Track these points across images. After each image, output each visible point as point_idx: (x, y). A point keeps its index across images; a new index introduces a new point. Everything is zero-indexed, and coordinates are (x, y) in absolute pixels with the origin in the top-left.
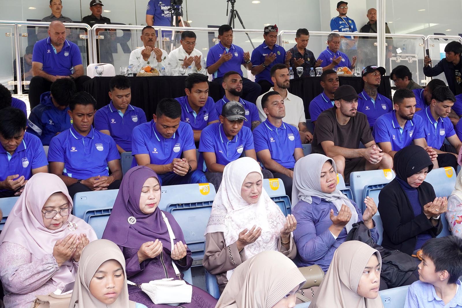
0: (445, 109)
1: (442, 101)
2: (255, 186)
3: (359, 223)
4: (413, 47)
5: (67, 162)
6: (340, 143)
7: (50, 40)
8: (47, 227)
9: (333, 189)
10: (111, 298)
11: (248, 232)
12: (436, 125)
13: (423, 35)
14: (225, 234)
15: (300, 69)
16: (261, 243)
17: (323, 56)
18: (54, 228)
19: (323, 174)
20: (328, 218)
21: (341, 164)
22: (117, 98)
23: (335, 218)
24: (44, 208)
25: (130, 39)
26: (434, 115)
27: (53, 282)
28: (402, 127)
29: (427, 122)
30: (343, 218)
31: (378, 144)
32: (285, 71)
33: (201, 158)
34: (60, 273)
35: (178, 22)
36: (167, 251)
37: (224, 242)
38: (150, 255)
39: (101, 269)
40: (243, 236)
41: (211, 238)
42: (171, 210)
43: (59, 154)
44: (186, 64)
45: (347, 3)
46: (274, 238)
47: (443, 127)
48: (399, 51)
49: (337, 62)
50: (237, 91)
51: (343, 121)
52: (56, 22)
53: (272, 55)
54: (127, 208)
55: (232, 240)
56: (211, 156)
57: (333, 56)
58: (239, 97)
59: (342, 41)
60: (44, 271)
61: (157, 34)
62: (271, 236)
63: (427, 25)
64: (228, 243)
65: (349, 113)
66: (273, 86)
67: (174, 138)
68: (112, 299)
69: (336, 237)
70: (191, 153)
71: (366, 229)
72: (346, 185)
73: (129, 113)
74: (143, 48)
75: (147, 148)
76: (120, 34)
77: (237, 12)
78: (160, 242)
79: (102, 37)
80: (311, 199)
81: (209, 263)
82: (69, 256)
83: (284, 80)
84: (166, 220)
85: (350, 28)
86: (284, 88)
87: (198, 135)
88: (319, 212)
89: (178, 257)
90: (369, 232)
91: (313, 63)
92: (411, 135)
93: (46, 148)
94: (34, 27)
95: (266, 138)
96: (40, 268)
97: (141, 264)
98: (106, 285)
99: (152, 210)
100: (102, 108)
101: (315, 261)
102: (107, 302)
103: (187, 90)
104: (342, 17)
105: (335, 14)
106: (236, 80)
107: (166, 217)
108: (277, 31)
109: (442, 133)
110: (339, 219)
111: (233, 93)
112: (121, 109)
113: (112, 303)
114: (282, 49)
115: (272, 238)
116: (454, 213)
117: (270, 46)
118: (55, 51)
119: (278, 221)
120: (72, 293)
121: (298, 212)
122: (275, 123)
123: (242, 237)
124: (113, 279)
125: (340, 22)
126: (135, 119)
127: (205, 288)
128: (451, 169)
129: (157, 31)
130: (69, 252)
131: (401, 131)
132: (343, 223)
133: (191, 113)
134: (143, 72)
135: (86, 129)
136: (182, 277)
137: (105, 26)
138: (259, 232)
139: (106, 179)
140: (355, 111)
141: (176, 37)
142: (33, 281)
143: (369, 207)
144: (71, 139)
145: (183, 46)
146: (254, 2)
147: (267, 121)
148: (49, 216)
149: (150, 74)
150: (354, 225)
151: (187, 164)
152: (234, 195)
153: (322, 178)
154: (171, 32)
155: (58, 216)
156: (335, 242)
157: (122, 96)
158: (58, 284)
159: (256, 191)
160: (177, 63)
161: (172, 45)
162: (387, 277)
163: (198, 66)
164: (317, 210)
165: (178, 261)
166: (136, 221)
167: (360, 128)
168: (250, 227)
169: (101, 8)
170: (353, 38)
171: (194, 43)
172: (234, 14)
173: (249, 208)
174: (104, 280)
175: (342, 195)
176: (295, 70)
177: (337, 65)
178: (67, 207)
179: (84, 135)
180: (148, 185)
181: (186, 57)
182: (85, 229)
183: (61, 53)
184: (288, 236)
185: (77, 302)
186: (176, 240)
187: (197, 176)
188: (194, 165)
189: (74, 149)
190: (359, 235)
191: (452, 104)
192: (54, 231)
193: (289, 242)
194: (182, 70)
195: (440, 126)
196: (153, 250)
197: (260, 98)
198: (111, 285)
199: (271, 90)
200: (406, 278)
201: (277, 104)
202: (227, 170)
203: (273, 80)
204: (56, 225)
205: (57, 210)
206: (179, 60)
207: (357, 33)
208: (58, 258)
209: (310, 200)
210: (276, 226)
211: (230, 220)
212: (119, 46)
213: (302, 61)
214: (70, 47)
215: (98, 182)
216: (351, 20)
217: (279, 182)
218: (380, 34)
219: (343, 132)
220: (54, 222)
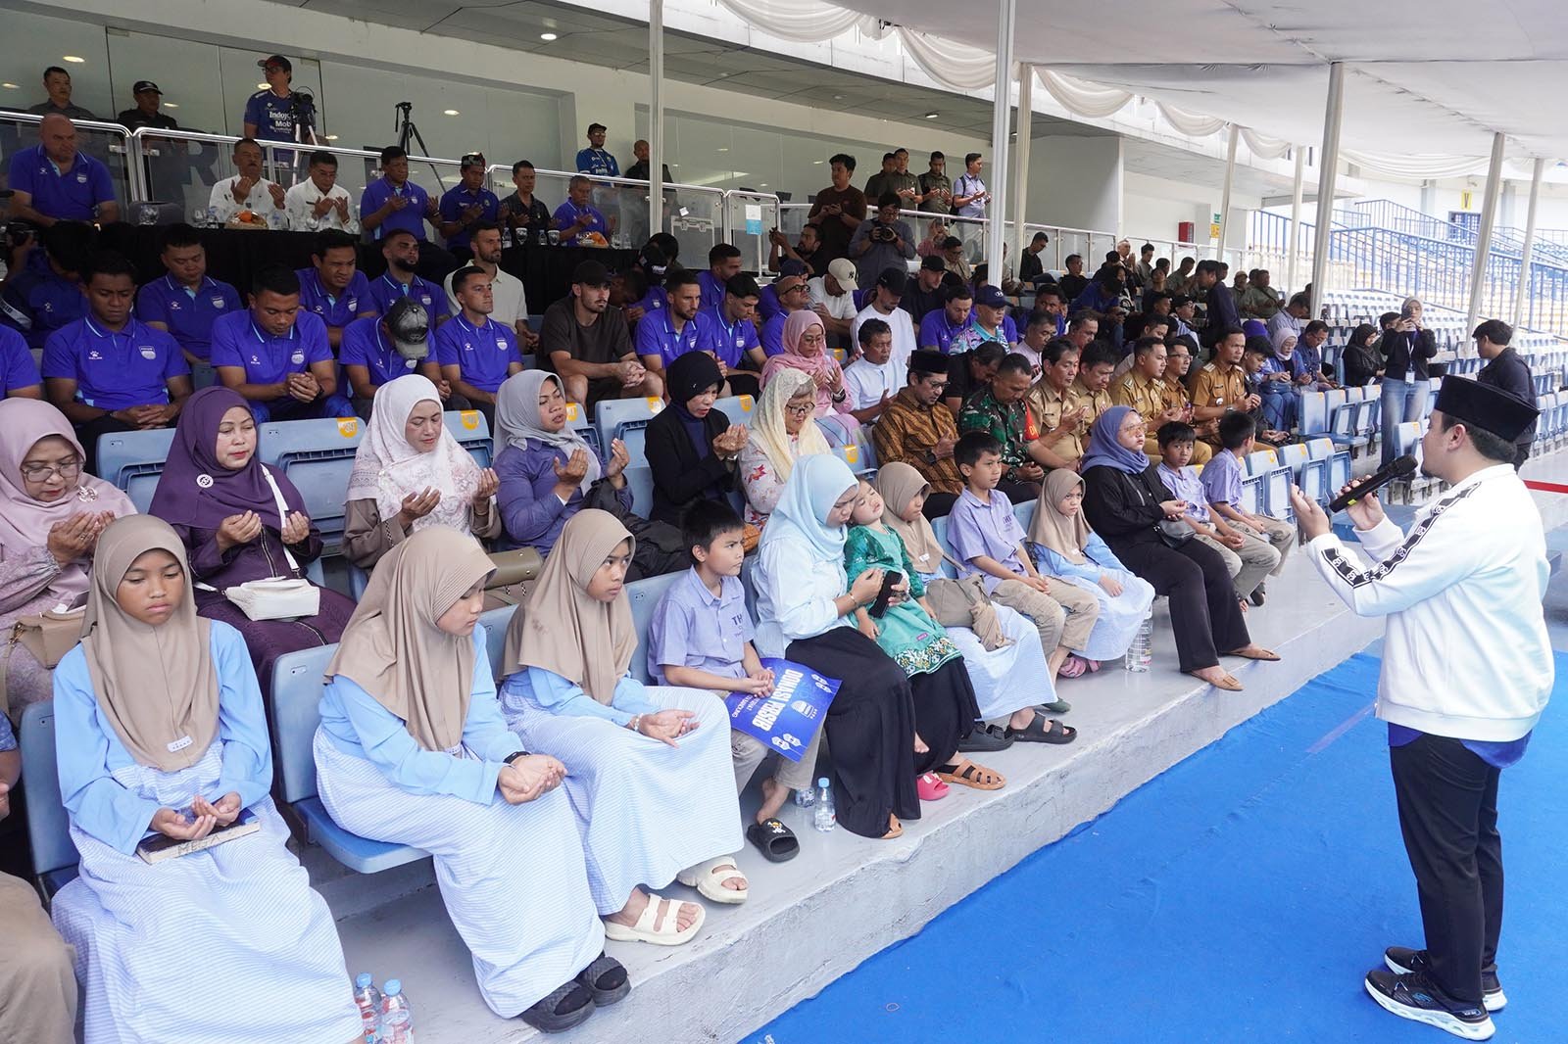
0: (746, 309)
1: (742, 297)
2: (429, 423)
3: (601, 480)
4: (708, 206)
5: (82, 379)
6: (581, 355)
7: (45, 149)
8: (34, 498)
9: (561, 424)
10: (160, 613)
11: (418, 497)
12: (730, 331)
13: (721, 190)
14: (378, 503)
15: (521, 231)
16: (441, 516)
17: (562, 211)
18: (48, 499)
19: (543, 400)
20: (551, 473)
21: (581, 387)
22: (176, 264)
23: (561, 471)
24: (25, 463)
25: (214, 161)
26: (728, 315)
27: (52, 593)
28: (679, 332)
29: (718, 324)
30: (574, 471)
31: (641, 358)
32: (494, 234)
33: (343, 374)
34: (64, 577)
35: (306, 138)
36: (273, 532)
37: (377, 515)
38: (238, 538)
39: (138, 566)
40: (409, 504)
41: (354, 509)
42: (287, 463)
43: (64, 362)
44: (320, 210)
45: (605, 129)
46: (463, 506)
47: (741, 335)
48: (684, 212)
49: (584, 222)
50: (409, 262)
51: (585, 319)
52: (55, 116)
53: (476, 206)
54: (193, 459)
55: (391, 511)
56: (361, 371)
57: (577, 214)
58: (412, 274)
59: (594, 191)
60: (30, 576)
61: (265, 155)
62: (457, 504)
63: (729, 175)
64: (385, 515)
65: (595, 306)
66: (473, 257)
67: (291, 338)
68: (161, 616)
69: (564, 503)
70: (325, 366)
71: (612, 488)
72: (589, 422)
73: (206, 293)
74: (238, 178)
75: (241, 356)
76: (196, 150)
77: (413, 126)
78: (256, 515)
79: (156, 152)
80: (525, 443)
81: (352, 550)
82: (79, 550)
83: (492, 249)
84: (271, 479)
85: (608, 168)
86: (492, 261)
87: (336, 336)
88: (537, 463)
89: (294, 539)
90: (617, 493)
91: (546, 221)
92: (692, 344)
93: (37, 354)
94: (14, 123)
95: (458, 343)
96: (22, 572)
97: (225, 555)
98: (148, 593)
99: (242, 462)
100: (153, 283)
101: (531, 541)
102: (152, 620)
103: (315, 258)
104: (596, 150)
105: (585, 144)
106: (407, 244)
107: (271, 473)
108: (484, 165)
109: (740, 343)
110: (569, 471)
111: (402, 265)
112: (191, 284)
113: (164, 621)
114: (492, 197)
115: (459, 507)
116: (750, 465)
117: (473, 189)
118: (58, 171)
119: (470, 479)
120: (85, 610)
121: (505, 463)
122: (476, 320)
123: (407, 505)
124: (161, 583)
125: (593, 159)
126: (219, 303)
127: (347, 592)
128: (750, 397)
129: (264, 149)
130: (80, 543)
131: (678, 338)
132: (575, 480)
133: (325, 298)
134: (236, 221)
135: (118, 319)
136: (303, 574)
137: (166, 132)
138: (436, 497)
139: (163, 410)
140: (605, 305)
141: (301, 162)
142: (7, 595)
143: (617, 455)
144: (89, 336)
145: (313, 178)
146: (448, 112)
147: (462, 315)
148: (34, 476)
149: (251, 226)
150: (594, 483)
151: (314, 382)
152: (393, 437)
153: (542, 406)
154: (291, 152)
155: (55, 478)
156: (564, 509)
157: (185, 260)
158: (61, 596)
159: (431, 431)
160: (304, 208)
161: (294, 176)
162: (642, 562)
163: (343, 215)
164: (534, 459)
165: (294, 545)
166: (212, 481)
167: (613, 333)
168: (420, 490)
169: (158, 98)
170: (613, 186)
171: (333, 174)
172: (408, 130)
173: (420, 459)
174: (144, 585)
175: (575, 436)
176: (513, 232)
177: (585, 228)
178: (74, 461)
179: (115, 330)
180: (229, 421)
181: (319, 198)
182: (113, 499)
183: (69, 177)
184: (486, 503)
185: (95, 624)
186: (288, 513)
187: (334, 404)
188: (330, 387)
189: (95, 355)
190: (601, 499)
191: (756, 302)
192: (49, 504)
193: (488, 514)
194: (312, 221)
195: (738, 333)
196: (243, 530)
197: (450, 277)
198: (157, 593)
199: (470, 264)
200: (671, 561)
201: (481, 288)
202: (381, 394)
203: (474, 246)
204: (53, 494)
205: (53, 466)
206: (308, 203)
207: (618, 179)
208: (57, 553)
209: (524, 445)
210: (466, 488)
211: (386, 478)
212: (194, 171)
213: (526, 219)
214: (89, 166)
215: (146, 416)
216: (609, 156)
217: (478, 416)
218: (655, 182)
219: (587, 335)
220: (47, 488)
